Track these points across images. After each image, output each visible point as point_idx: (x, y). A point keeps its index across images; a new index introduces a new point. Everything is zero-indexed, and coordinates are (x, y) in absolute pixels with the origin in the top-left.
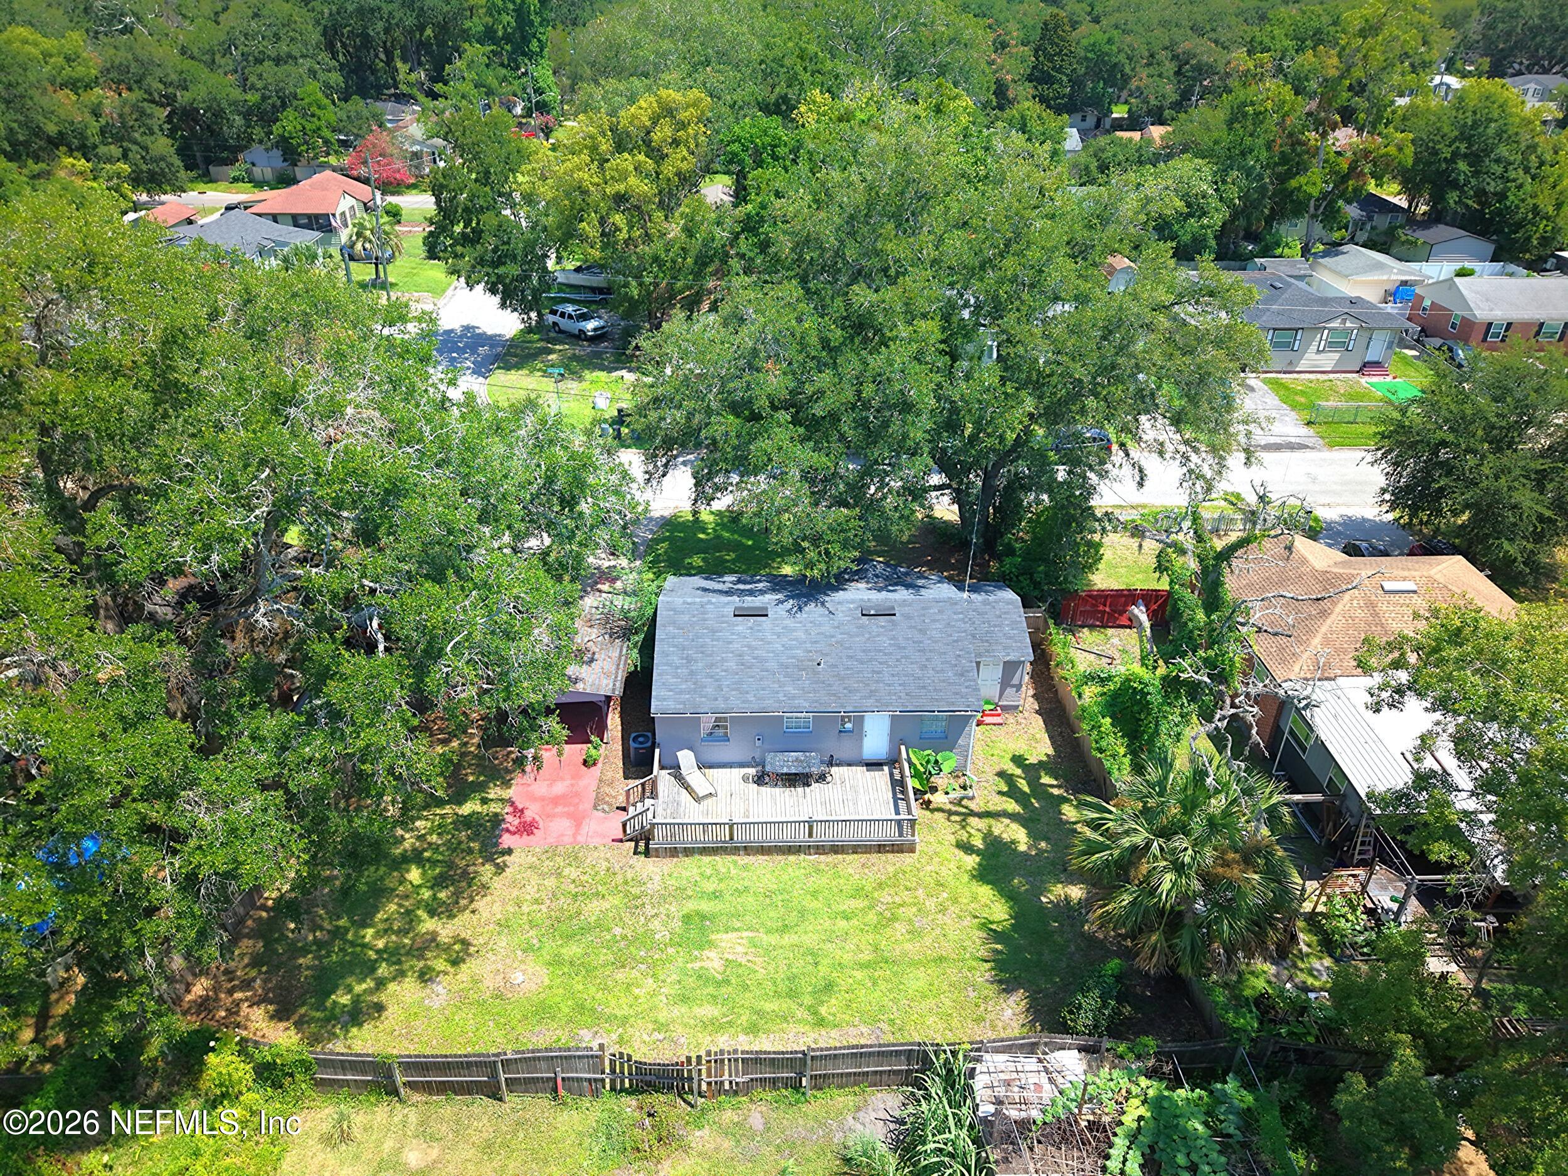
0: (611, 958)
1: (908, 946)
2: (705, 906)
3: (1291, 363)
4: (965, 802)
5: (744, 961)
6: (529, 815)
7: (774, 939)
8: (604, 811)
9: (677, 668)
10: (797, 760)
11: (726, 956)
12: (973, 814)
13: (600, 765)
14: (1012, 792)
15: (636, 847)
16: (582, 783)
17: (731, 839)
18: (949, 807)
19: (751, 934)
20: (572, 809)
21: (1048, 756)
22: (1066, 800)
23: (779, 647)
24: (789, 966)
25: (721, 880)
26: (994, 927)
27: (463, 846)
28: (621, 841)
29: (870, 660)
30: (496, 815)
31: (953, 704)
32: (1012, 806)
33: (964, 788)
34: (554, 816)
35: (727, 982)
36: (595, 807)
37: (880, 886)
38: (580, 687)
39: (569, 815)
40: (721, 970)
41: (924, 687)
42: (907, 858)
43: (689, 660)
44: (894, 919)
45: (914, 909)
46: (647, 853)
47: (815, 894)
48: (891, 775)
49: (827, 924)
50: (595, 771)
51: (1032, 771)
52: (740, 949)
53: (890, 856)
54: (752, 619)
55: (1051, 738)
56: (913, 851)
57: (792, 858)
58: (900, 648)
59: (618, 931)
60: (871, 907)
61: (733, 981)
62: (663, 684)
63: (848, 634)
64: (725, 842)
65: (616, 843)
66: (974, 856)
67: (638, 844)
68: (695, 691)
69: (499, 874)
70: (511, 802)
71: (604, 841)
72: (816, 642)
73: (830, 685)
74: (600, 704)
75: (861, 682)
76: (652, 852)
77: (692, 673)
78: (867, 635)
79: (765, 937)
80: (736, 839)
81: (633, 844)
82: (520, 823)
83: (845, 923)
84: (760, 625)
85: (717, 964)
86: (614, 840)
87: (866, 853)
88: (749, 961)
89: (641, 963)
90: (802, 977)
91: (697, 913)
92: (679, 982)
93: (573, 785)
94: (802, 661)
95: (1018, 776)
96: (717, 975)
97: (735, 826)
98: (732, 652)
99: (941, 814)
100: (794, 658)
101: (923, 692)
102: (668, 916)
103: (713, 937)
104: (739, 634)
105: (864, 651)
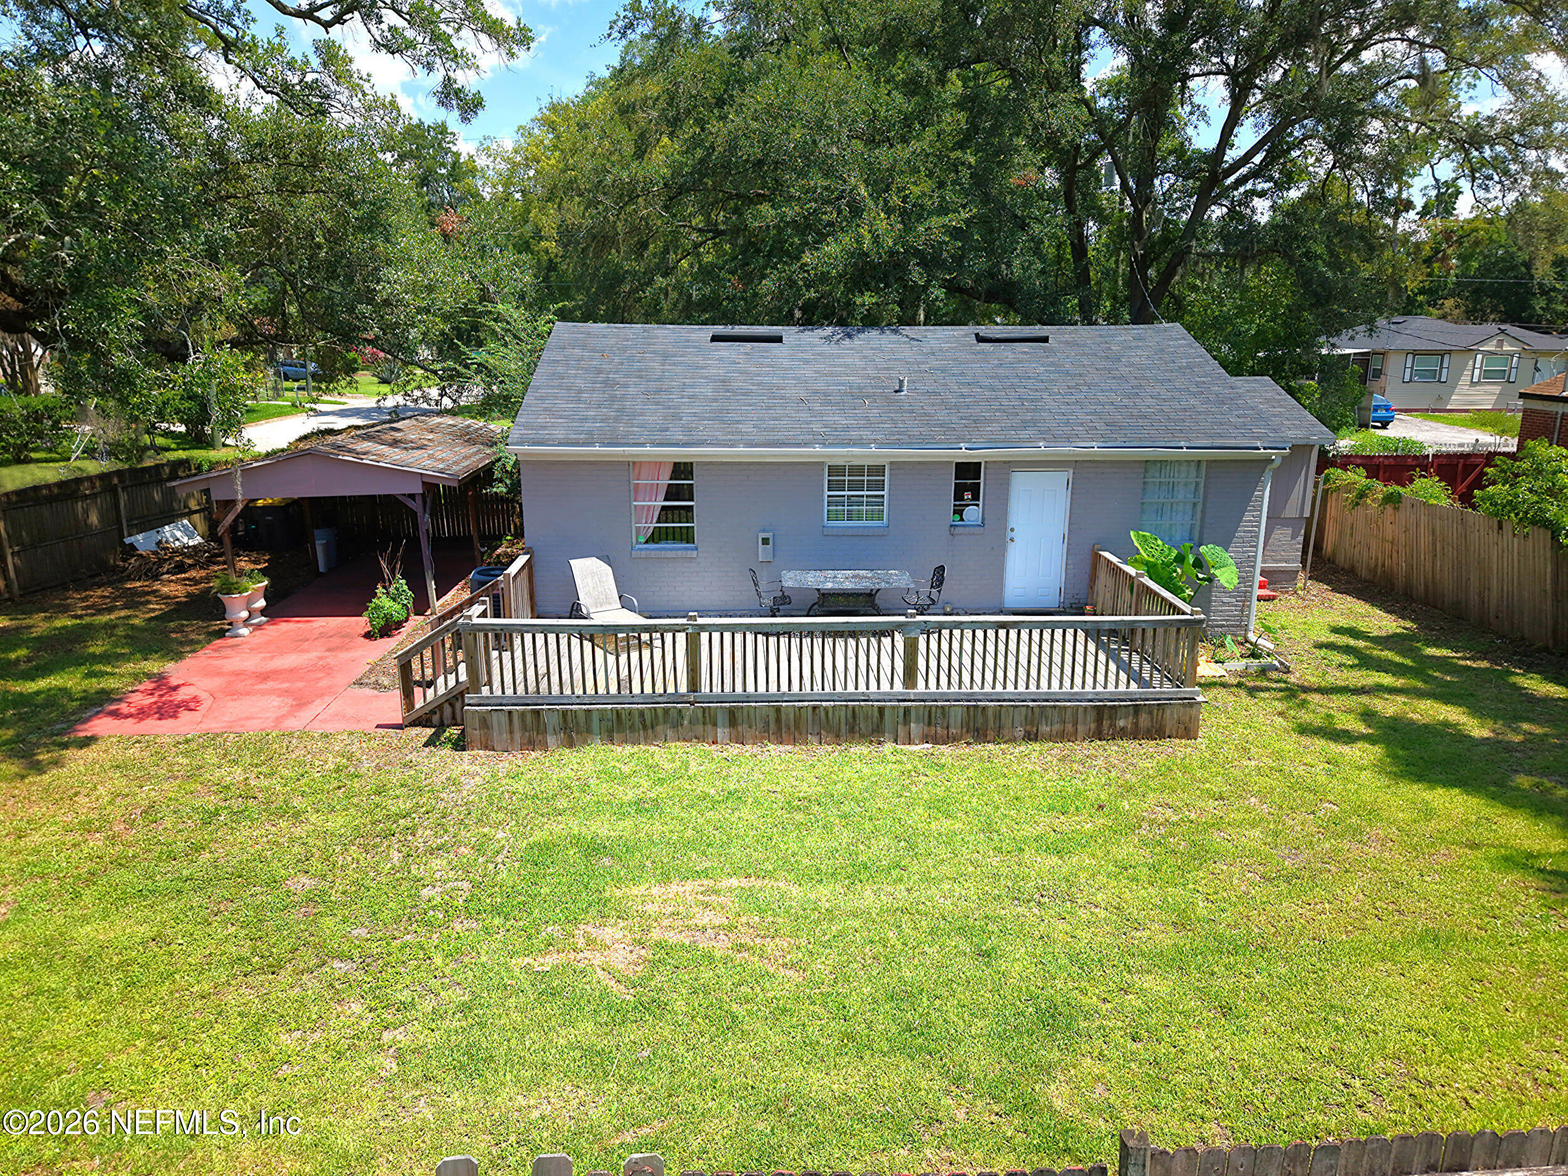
1: (1291, 909)
2: (602, 828)
4: (1274, 675)
6: (183, 695)
7: (824, 894)
8: (377, 686)
9: (581, 392)
11: (657, 935)
12: (1306, 690)
13: (399, 637)
14: (1369, 664)
15: (435, 735)
16: (346, 654)
17: (694, 685)
18: (1234, 681)
19: (748, 883)
20: (300, 684)
21: (1404, 628)
22: (1512, 674)
23: (806, 373)
24: (889, 963)
25: (658, 782)
28: (398, 726)
29: (1012, 387)
30: (104, 692)
31: (1220, 436)
32: (1387, 680)
33: (1254, 655)
34: (248, 694)
35: (655, 1007)
36: (359, 683)
37: (1129, 790)
38: (368, 458)
39: (284, 693)
41: (1144, 417)
42: (1181, 747)
43: (609, 384)
45: (1256, 833)
46: (460, 745)
47: (940, 806)
49: (997, 863)
50: (387, 643)
51: (1392, 643)
53: (1130, 746)
54: (749, 345)
55: (1389, 611)
56: (1188, 732)
57: (861, 751)
58: (1069, 374)
59: (303, 884)
60: (1125, 829)
61: (680, 1006)
62: (545, 410)
63: (955, 360)
64: (677, 698)
65: (380, 730)
66: (1360, 745)
67: (441, 727)
68: (617, 419)
69: (23, 777)
70: (160, 680)
71: (353, 727)
72: (888, 369)
73: (929, 415)
74: (411, 504)
75: (998, 410)
76: (475, 734)
77: (613, 399)
78: (996, 362)
79: (795, 891)
80: (705, 689)
81: (430, 731)
82: (155, 703)
83: (1055, 860)
84: (767, 351)
85: (620, 958)
86: (378, 726)
87: (1061, 736)
88: (741, 948)
89: (341, 957)
90: (942, 991)
91: (576, 841)
92: (465, 1009)
93: (320, 658)
94: (860, 388)
95: (1366, 647)
96: (616, 988)
97: (704, 636)
98: (706, 378)
99: (1223, 692)
100: (842, 384)
101: (1146, 422)
102: (479, 849)
103: (618, 893)
104: (720, 359)
105: (992, 377)
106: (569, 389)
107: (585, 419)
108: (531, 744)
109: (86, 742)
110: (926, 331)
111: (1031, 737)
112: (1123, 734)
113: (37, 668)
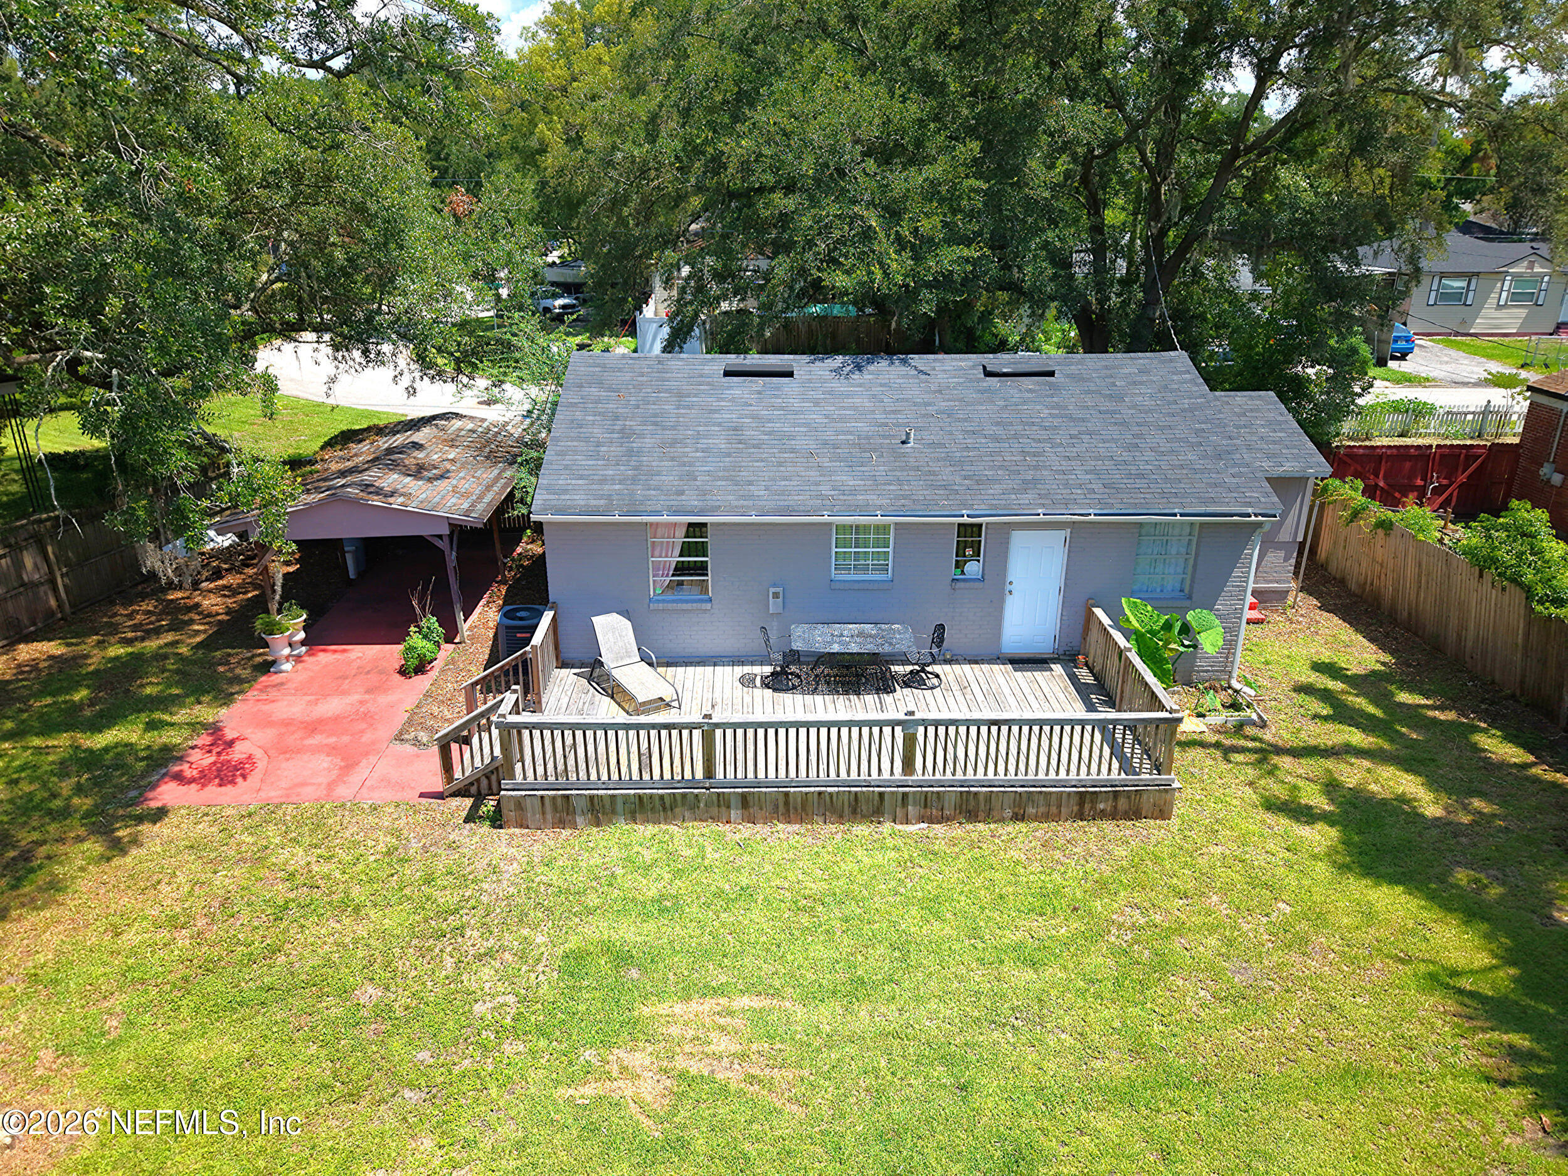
0: (322, 1072)
1: (1234, 1036)
2: (631, 933)
3: (1464, 322)
4: (1250, 731)
5: (732, 1077)
6: (238, 752)
7: (826, 1015)
8: (417, 742)
9: (599, 444)
10: (861, 634)
11: (680, 1063)
12: (1279, 751)
13: (433, 674)
14: (1343, 714)
15: (475, 807)
16: (383, 699)
17: (709, 772)
18: (1213, 738)
19: (757, 1003)
20: (346, 739)
21: (1383, 664)
22: (1476, 729)
23: (819, 418)
24: (878, 1095)
25: (678, 874)
26: (1465, 983)
27: (58, 803)
28: (440, 796)
29: (1016, 436)
30: (166, 749)
31: (1213, 501)
32: (1356, 737)
33: (1235, 706)
34: (299, 751)
35: (678, 1146)
36: (399, 738)
37: (1103, 886)
38: (396, 502)
39: (332, 750)
40: (662, 1106)
41: (1142, 476)
42: (1154, 830)
43: (626, 434)
44: (1162, 965)
45: (1213, 941)
46: (497, 820)
47: (932, 906)
48: (1073, 678)
49: (979, 977)
50: (422, 683)
51: (1364, 683)
52: (722, 1044)
53: (1108, 826)
54: (761, 380)
55: (1372, 640)
56: (1163, 813)
57: (862, 830)
58: (1071, 419)
59: (370, 994)
60: (1095, 935)
61: (699, 1145)
62: (566, 467)
63: (961, 400)
64: (693, 783)
65: (424, 801)
66: (1319, 826)
67: (479, 799)
68: (634, 480)
69: (109, 860)
70: (215, 729)
71: (398, 796)
72: (894, 412)
73: (933, 473)
74: (439, 544)
75: (1000, 467)
76: (509, 814)
77: (630, 453)
78: (1002, 403)
79: (800, 1013)
80: (720, 775)
81: (468, 802)
82: (214, 763)
83: (1030, 975)
84: (778, 389)
85: (649, 1089)
86: (422, 795)
87: (1046, 817)
88: (752, 1079)
89: (411, 1086)
90: (924, 1131)
91: (607, 948)
92: (521, 1146)
93: (361, 702)
94: (868, 438)
95: (1343, 692)
96: (646, 1122)
97: (719, 733)
98: (719, 424)
99: (1199, 750)
100: (851, 433)
101: (1140, 483)
102: (522, 957)
103: (646, 1011)
104: (733, 400)
105: (998, 424)
106: (587, 440)
107: (603, 481)
108: (561, 824)
109: (160, 814)
110: (935, 360)
111: (1018, 817)
112: (1103, 815)
113: (101, 715)
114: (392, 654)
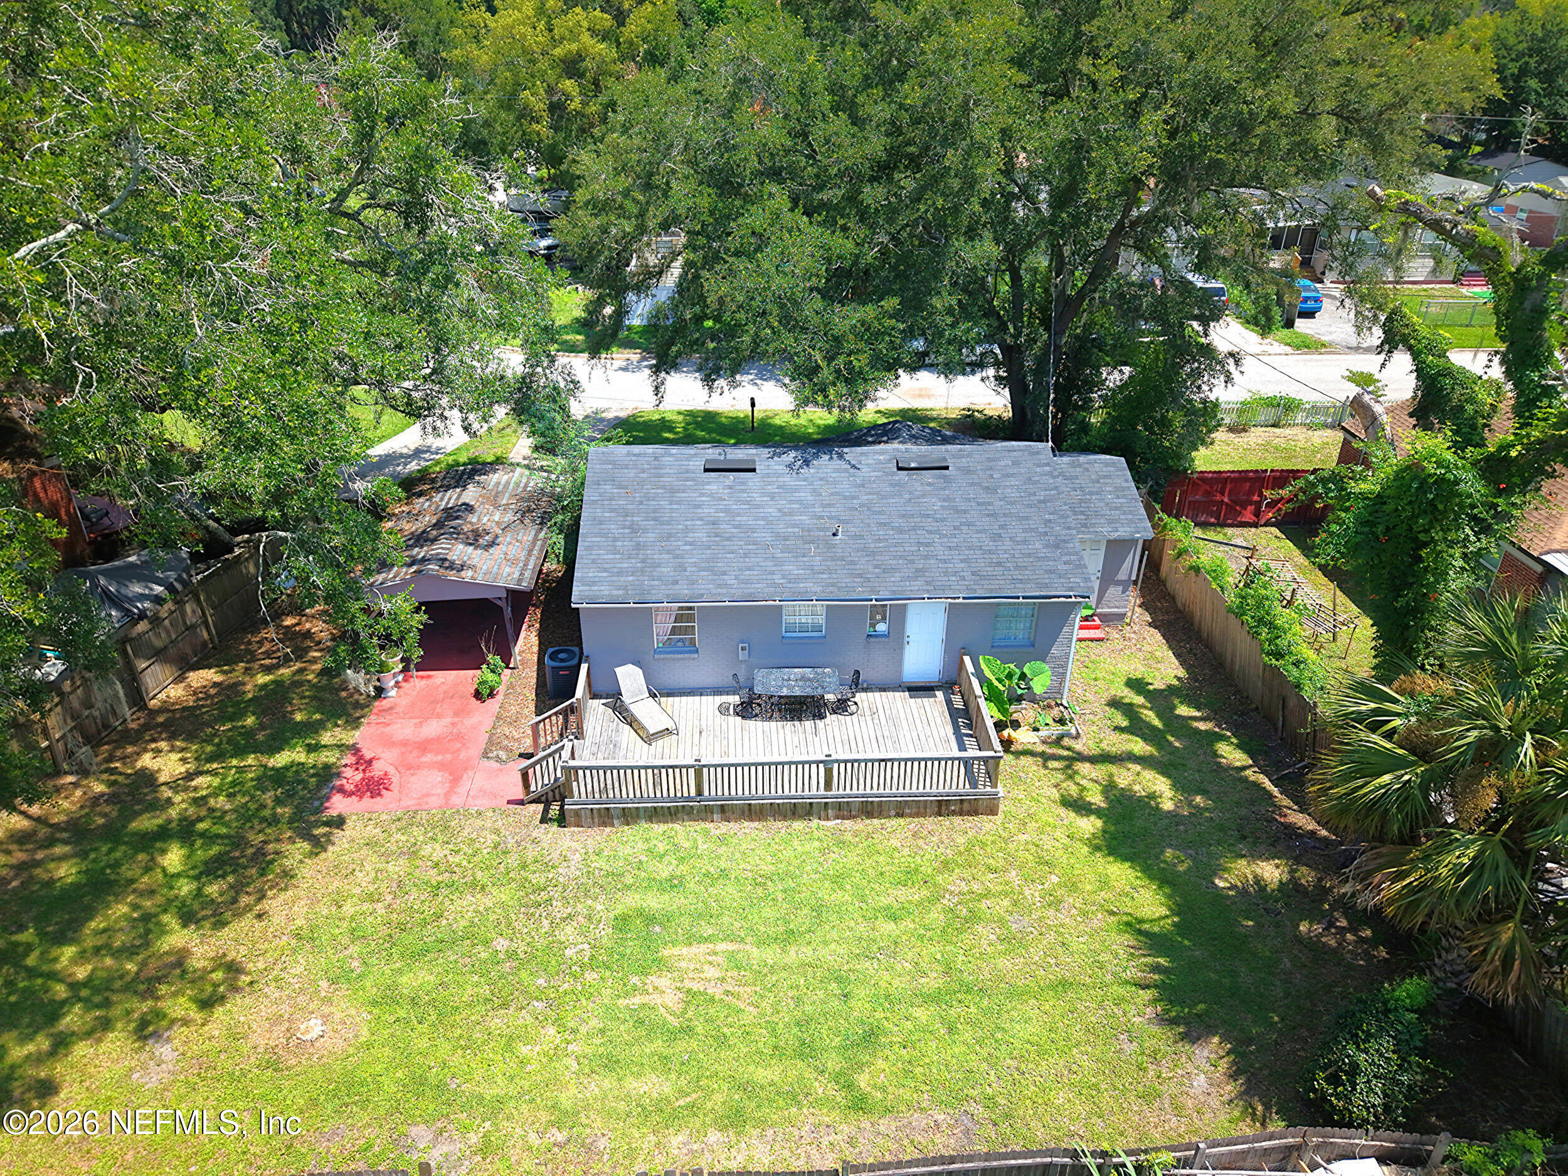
0: (485, 990)
1: (1003, 963)
2: (653, 902)
4: (1065, 742)
5: (716, 992)
6: (378, 770)
7: (771, 954)
8: (498, 759)
9: (615, 540)
10: (803, 678)
11: (688, 984)
12: (1082, 758)
13: (500, 698)
14: (1137, 727)
15: (546, 811)
16: (469, 722)
17: (699, 792)
18: (1040, 748)
19: (731, 947)
20: (449, 757)
21: (1179, 679)
22: (1221, 738)
23: (772, 511)
24: (798, 1001)
25: (681, 860)
26: (1146, 926)
27: (266, 813)
28: (521, 803)
29: (914, 529)
30: (327, 767)
31: (1046, 586)
32: (1139, 746)
33: (1061, 721)
34: (418, 767)
35: (688, 1030)
36: (485, 755)
37: (946, 866)
38: (467, 575)
39: (442, 766)
40: (678, 1008)
41: (999, 564)
42: (986, 823)
43: (634, 529)
44: (974, 917)
45: (1006, 903)
46: (562, 821)
47: (838, 880)
48: (949, 703)
49: (862, 929)
50: (493, 705)
51: (1161, 699)
52: (712, 973)
53: (957, 820)
54: (731, 476)
55: (1177, 656)
56: (992, 811)
57: (798, 825)
58: (957, 511)
59: (501, 944)
60: (934, 900)
61: (699, 1029)
62: (594, 561)
63: (878, 493)
64: (689, 799)
65: (511, 806)
66: (1092, 818)
67: (547, 806)
68: (642, 571)
69: (317, 854)
70: (355, 750)
71: (494, 804)
72: (829, 505)
73: (852, 563)
74: (499, 603)
75: (901, 557)
76: (570, 818)
77: (638, 547)
78: (907, 496)
79: (755, 952)
80: (706, 793)
81: (541, 807)
82: (363, 779)
83: (892, 926)
84: (744, 483)
85: (671, 999)
86: (509, 802)
87: (918, 815)
88: (727, 993)
89: (537, 999)
90: (822, 1020)
91: (640, 913)
92: (602, 1032)
93: (453, 724)
94: (809, 530)
95: (1143, 706)
96: (670, 1018)
97: (705, 770)
98: (701, 519)
99: (1030, 759)
100: (795, 526)
101: (998, 571)
102: (589, 918)
103: (666, 953)
104: (711, 495)
105: (903, 516)
106: (605, 536)
107: (620, 573)
108: (605, 824)
109: (339, 822)
110: (862, 454)
111: (900, 815)
112: (954, 813)
113: (273, 737)
114: (467, 679)
